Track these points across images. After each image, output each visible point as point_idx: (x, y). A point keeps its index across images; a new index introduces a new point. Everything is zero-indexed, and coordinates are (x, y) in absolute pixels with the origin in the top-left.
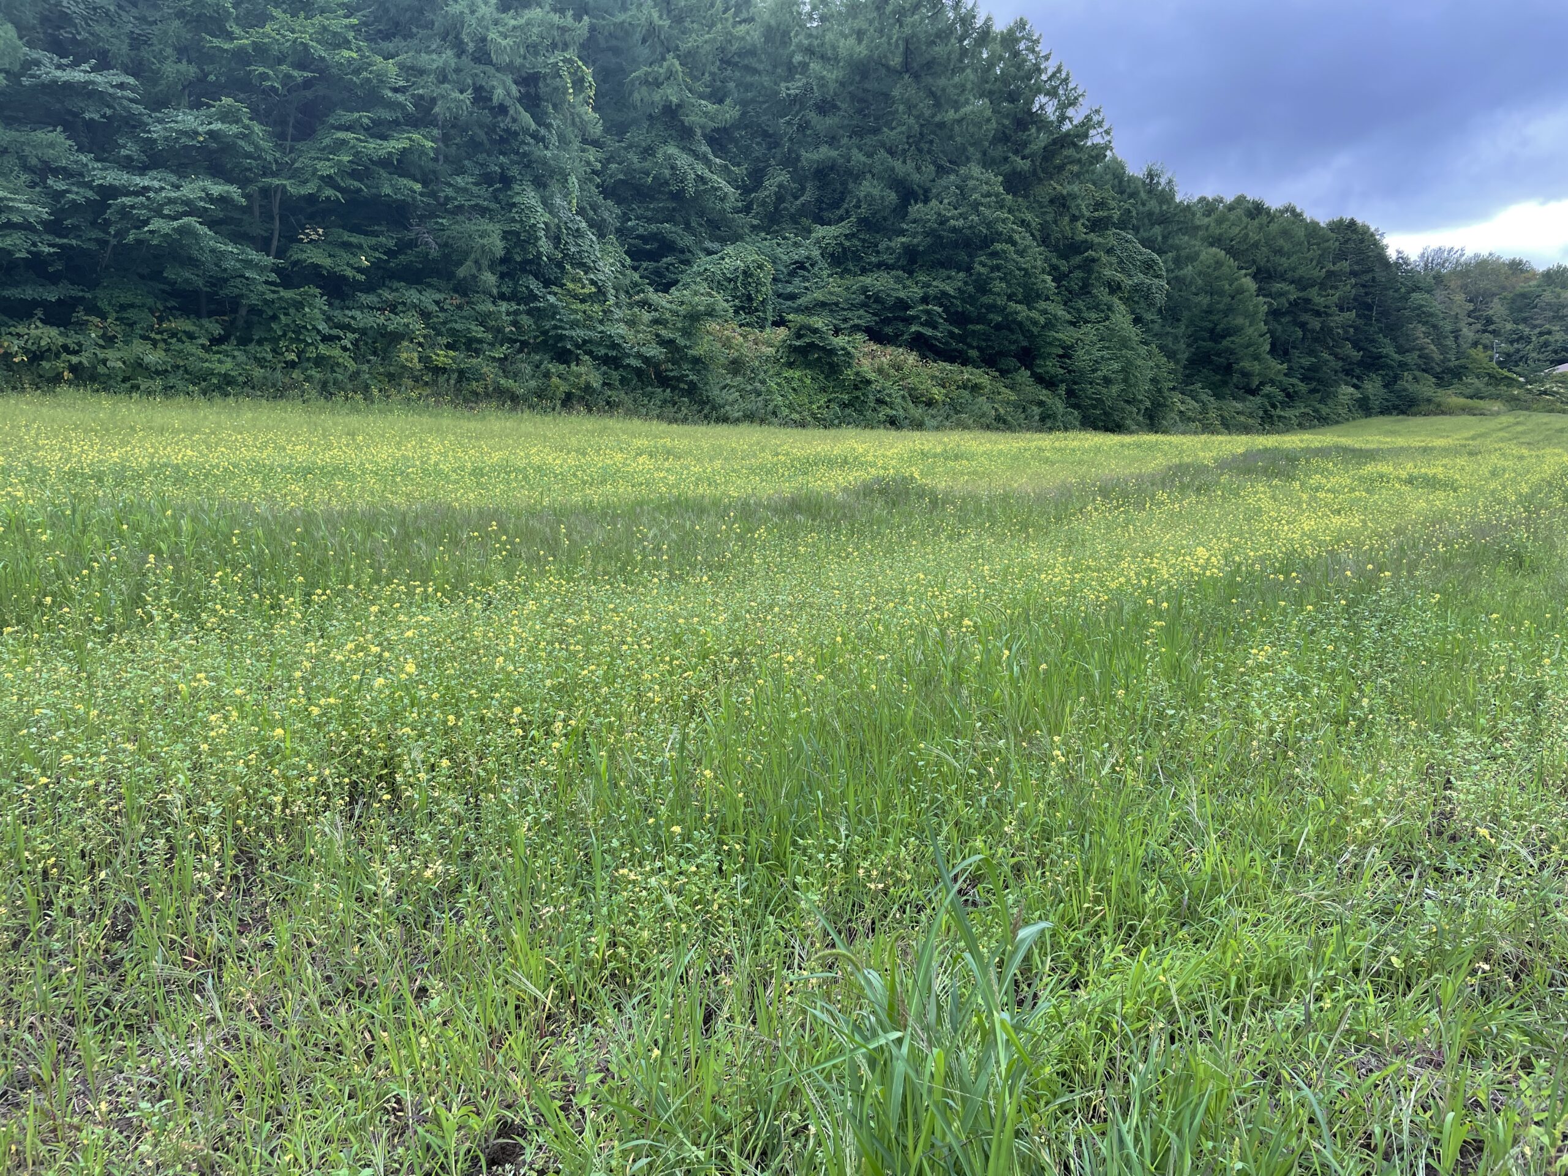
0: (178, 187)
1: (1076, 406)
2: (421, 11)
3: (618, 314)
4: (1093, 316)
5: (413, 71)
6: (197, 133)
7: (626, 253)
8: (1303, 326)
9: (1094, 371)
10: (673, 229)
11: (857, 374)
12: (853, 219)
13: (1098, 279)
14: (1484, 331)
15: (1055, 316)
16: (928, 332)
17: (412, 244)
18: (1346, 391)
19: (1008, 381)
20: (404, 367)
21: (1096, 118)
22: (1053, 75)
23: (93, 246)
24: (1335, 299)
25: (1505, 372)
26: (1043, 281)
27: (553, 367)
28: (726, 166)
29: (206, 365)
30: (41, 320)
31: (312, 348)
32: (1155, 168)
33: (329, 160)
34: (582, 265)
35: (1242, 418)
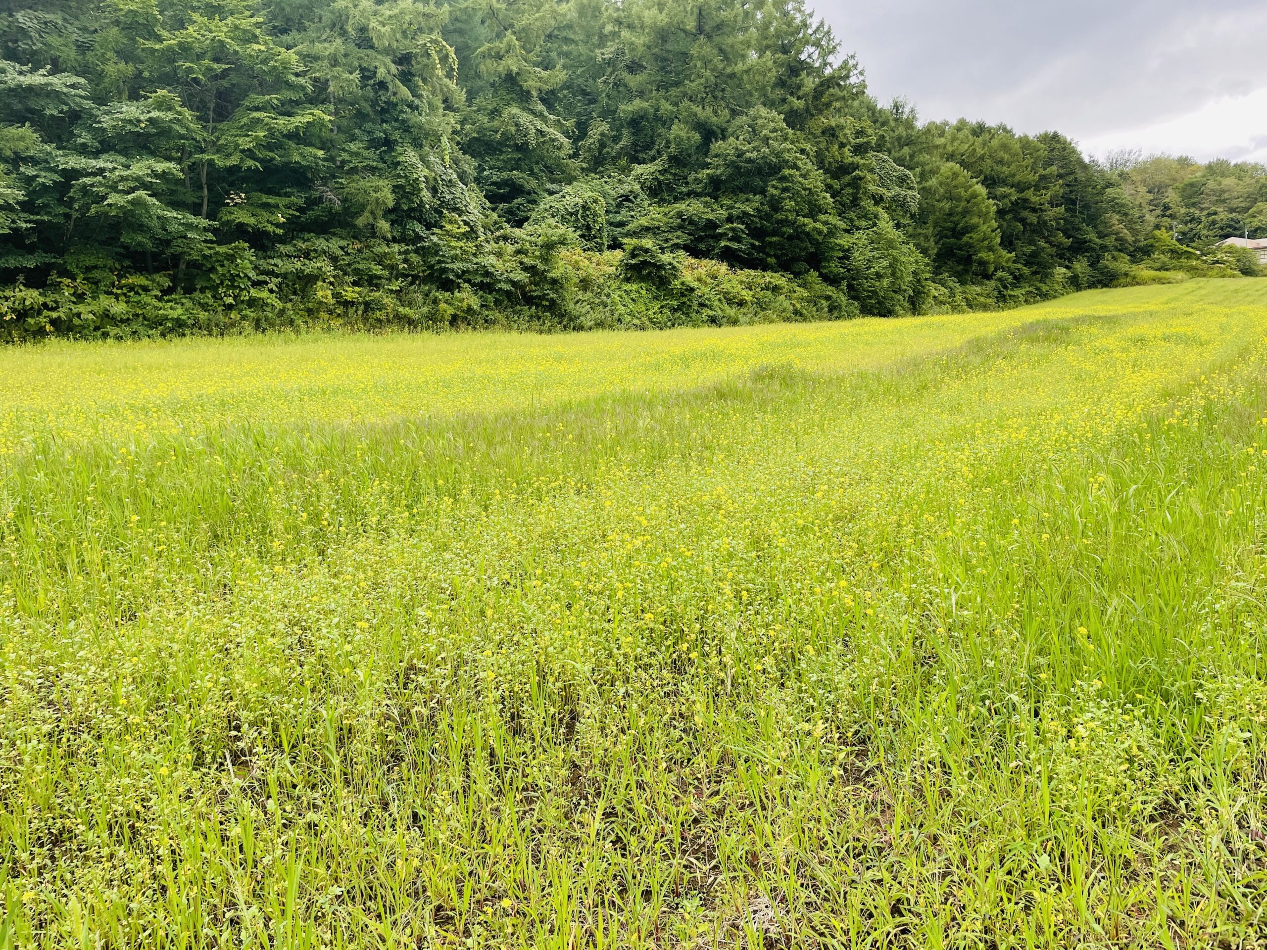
0: (128, 167)
1: (855, 298)
2: (310, 9)
3: (488, 248)
4: (863, 223)
5: (309, 58)
6: (139, 121)
7: (485, 197)
8: (1023, 220)
9: (868, 268)
10: (521, 175)
11: (683, 283)
12: (665, 157)
13: (865, 193)
14: (1163, 216)
15: (835, 226)
16: (735, 245)
17: (320, 200)
18: (1060, 272)
19: (800, 281)
20: (320, 303)
21: (851, 62)
22: (817, 29)
23: (62, 220)
24: (1048, 197)
25: (1184, 248)
26: (824, 198)
27: (441, 295)
28: (559, 121)
29: (161, 312)
30: (24, 285)
31: (245, 292)
32: (899, 100)
33: (248, 136)
34: (456, 209)
35: (982, 299)
